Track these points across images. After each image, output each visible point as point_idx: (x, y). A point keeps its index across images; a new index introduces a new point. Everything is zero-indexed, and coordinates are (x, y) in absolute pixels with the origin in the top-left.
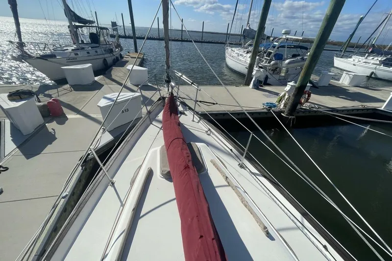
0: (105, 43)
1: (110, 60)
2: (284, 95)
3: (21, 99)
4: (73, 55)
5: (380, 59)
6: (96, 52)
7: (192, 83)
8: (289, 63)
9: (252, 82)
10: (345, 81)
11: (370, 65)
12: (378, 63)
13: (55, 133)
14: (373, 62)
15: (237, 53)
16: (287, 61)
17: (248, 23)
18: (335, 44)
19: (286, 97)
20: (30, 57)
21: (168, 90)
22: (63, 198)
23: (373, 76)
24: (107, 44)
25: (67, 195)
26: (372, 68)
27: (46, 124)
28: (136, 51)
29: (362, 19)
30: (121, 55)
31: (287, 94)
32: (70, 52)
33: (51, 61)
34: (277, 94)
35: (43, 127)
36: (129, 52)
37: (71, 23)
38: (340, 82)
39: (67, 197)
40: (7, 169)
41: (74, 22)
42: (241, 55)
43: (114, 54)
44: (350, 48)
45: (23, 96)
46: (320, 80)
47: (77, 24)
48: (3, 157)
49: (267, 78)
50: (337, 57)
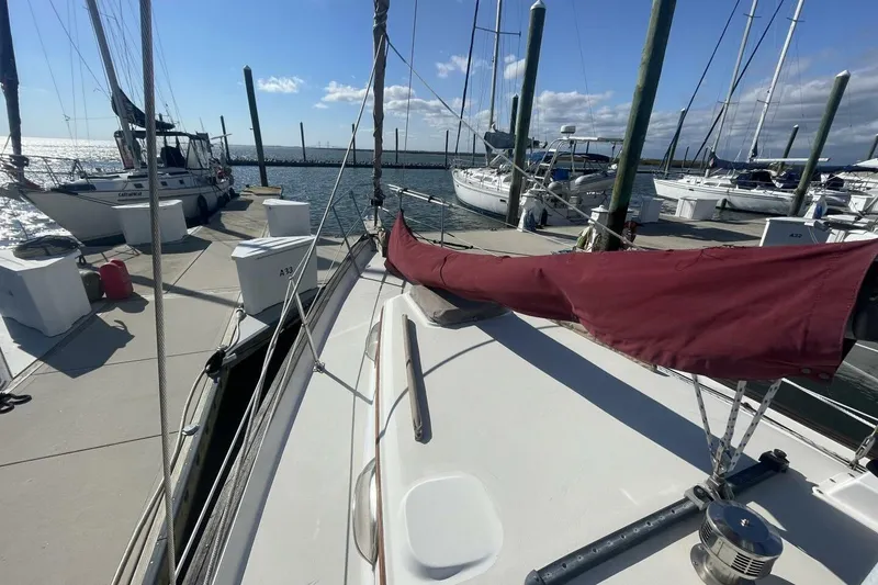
0: (198, 167)
1: (211, 198)
2: (590, 233)
3: (48, 255)
4: (131, 187)
5: (730, 177)
6: (182, 182)
7: (431, 198)
8: (582, 183)
9: (522, 221)
10: (684, 213)
11: (718, 188)
12: (729, 183)
13: (125, 327)
14: (720, 182)
15: (477, 177)
16: (579, 180)
17: (492, 123)
18: (647, 163)
19: (594, 235)
20: (35, 188)
21: (376, 223)
22: (190, 433)
23: (727, 206)
24: (202, 169)
25: (196, 429)
26: (721, 193)
27: (99, 315)
28: (265, 184)
29: (684, 113)
30: (231, 191)
31: (594, 230)
32: (125, 182)
33: (86, 198)
34: (575, 238)
35: (92, 318)
36: (248, 186)
37: (125, 127)
38: (677, 215)
39: (200, 432)
40: (26, 399)
41: (133, 122)
42: (486, 179)
43: (221, 187)
44: (675, 167)
45: (51, 249)
46: (642, 214)
47: (138, 129)
48: (9, 379)
49: (545, 215)
50: (659, 178)
